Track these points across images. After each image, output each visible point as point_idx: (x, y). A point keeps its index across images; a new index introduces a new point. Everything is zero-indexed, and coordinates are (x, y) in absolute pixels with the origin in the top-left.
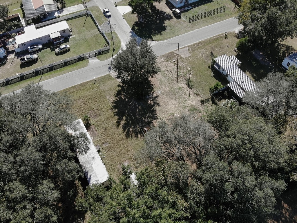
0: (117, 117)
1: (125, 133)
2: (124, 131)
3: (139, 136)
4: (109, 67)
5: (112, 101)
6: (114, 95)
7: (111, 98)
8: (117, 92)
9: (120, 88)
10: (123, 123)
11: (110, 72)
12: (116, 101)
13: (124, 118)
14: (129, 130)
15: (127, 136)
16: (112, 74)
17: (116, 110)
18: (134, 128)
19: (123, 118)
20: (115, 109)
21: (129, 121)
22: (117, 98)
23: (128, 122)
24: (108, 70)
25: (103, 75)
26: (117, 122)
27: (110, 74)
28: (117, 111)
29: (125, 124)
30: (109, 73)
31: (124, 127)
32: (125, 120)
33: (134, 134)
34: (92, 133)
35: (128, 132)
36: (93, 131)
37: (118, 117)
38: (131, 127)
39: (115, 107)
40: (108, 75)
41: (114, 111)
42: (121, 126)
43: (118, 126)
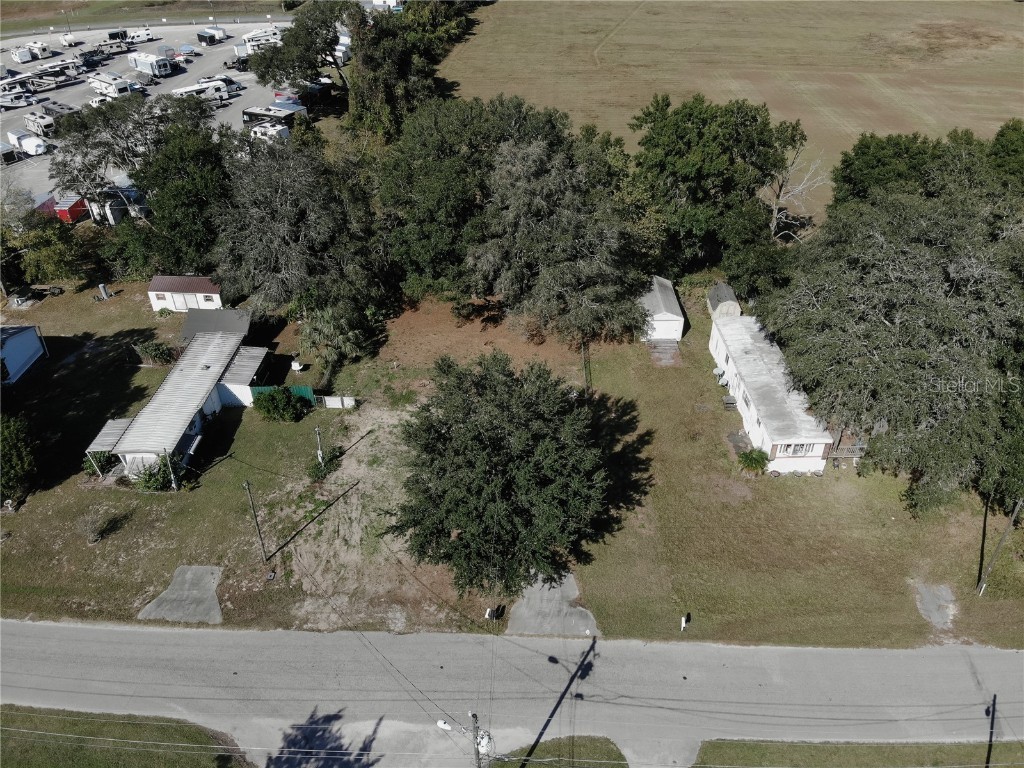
0: (642, 456)
1: (635, 413)
2: (635, 417)
3: (596, 396)
4: (583, 677)
5: (637, 508)
6: (619, 530)
7: (638, 523)
8: (603, 537)
9: (585, 546)
10: (631, 438)
11: (592, 647)
12: (621, 504)
13: (618, 448)
14: (619, 417)
15: (630, 406)
16: (588, 632)
17: (635, 476)
18: (603, 416)
19: (624, 448)
20: (637, 481)
21: (607, 435)
22: (613, 512)
23: (612, 435)
24: (597, 663)
25: (635, 644)
26: (648, 443)
27: (599, 633)
28: (634, 474)
29: (624, 432)
30: (601, 644)
31: (631, 425)
32: (618, 441)
33: (609, 404)
34: (741, 444)
35: (625, 413)
36: (737, 447)
37: (638, 455)
38: (610, 420)
39: (638, 487)
40: (608, 634)
41: (646, 476)
42: (641, 429)
43: (649, 433)
